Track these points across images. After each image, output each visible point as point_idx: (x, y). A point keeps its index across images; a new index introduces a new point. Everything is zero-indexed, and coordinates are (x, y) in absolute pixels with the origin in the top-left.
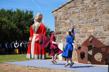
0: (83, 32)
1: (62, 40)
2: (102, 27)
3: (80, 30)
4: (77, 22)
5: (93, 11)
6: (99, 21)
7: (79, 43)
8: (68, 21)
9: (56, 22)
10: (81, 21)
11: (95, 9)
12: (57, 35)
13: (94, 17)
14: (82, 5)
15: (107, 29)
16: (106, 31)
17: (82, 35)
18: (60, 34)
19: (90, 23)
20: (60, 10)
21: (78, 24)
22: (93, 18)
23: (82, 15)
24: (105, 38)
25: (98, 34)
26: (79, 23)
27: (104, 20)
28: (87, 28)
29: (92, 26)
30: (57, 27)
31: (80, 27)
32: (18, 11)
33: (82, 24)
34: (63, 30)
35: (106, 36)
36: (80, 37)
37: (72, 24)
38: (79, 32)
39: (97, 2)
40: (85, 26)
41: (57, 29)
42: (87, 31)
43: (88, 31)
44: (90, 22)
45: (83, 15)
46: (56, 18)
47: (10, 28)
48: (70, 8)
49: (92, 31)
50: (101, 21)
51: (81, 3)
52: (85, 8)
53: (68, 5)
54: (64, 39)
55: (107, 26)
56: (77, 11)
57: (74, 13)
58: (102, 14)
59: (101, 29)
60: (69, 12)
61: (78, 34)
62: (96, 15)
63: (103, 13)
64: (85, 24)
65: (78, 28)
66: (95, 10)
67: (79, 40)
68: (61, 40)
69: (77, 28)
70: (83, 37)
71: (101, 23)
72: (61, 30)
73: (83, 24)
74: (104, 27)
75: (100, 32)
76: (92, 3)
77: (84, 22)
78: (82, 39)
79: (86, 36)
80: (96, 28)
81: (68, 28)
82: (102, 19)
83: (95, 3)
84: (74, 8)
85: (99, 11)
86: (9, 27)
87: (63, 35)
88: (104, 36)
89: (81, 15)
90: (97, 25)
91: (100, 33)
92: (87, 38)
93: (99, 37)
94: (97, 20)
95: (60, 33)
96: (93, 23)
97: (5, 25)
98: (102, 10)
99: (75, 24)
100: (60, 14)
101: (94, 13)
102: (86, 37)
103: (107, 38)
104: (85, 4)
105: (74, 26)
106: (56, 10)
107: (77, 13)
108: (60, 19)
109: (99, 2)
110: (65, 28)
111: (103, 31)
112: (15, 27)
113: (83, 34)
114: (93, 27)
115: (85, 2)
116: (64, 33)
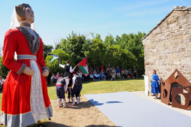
0: (169, 64)
2: (189, 58)
4: (163, 52)
5: (179, 37)
6: (186, 50)
7: (165, 77)
8: (155, 50)
10: (167, 51)
12: (146, 66)
13: (180, 46)
14: (167, 30)
17: (168, 68)
18: (148, 65)
20: (148, 37)
21: (164, 54)
22: (178, 47)
25: (184, 67)
26: (165, 52)
28: (173, 60)
29: (178, 57)
31: (166, 57)
34: (151, 61)
36: (166, 70)
37: (159, 54)
38: (165, 63)
39: (183, 26)
40: (171, 57)
43: (174, 63)
44: (175, 52)
45: (168, 43)
47: (120, 54)
48: (156, 35)
49: (178, 63)
52: (171, 34)
53: (154, 32)
56: (163, 38)
57: (160, 40)
58: (189, 41)
59: (188, 61)
60: (156, 40)
61: (165, 67)
62: (182, 42)
64: (171, 54)
65: (164, 59)
66: (181, 37)
67: (165, 74)
70: (168, 70)
71: (188, 54)
73: (169, 54)
75: (186, 65)
76: (178, 27)
77: (170, 52)
78: (168, 72)
80: (182, 60)
81: (155, 58)
82: (189, 48)
83: (181, 27)
84: (160, 35)
85: (185, 38)
87: (152, 66)
89: (166, 43)
90: (183, 56)
91: (187, 67)
92: (173, 71)
93: (186, 72)
94: (183, 49)
96: (179, 53)
97: (116, 53)
98: (188, 35)
99: (161, 54)
100: (148, 42)
101: (180, 40)
104: (170, 29)
105: (161, 56)
107: (162, 40)
108: (148, 48)
109: (185, 25)
110: (153, 58)
111: (190, 64)
112: (127, 53)
114: (179, 59)
115: (171, 26)
116: (152, 64)
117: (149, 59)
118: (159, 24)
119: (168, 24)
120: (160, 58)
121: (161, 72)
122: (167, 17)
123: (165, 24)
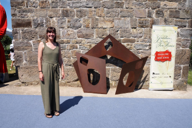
0: (87, 27)
1: (34, 42)
2: (129, 19)
3: (81, 22)
4: (73, 3)
6: (124, 6)
7: (77, 48)
10: (84, 3)
12: (18, 29)
15: (138, 24)
16: (135, 28)
17: (84, 32)
18: (26, 26)
19: (105, 9)
21: (76, 7)
24: (133, 41)
25: (119, 32)
26: (78, 5)
27: (133, 7)
28: (97, 19)
29: (109, 15)
30: (18, 9)
31: (81, 14)
33: (85, 9)
34: (35, 18)
35: (136, 38)
36: (79, 37)
37: (61, 6)
38: (78, 24)
40: (94, 15)
41: (16, 12)
42: (97, 25)
43: (100, 26)
44: (104, 6)
49: (108, 25)
50: (127, 7)
54: (39, 39)
55: (138, 19)
59: (126, 23)
61: (76, 31)
64: (93, 9)
65: (76, 17)
67: (77, 43)
68: (31, 42)
69: (73, 16)
70: (87, 36)
71: (128, 12)
72: (30, 16)
73: (88, 9)
74: (132, 21)
75: (123, 29)
77: (90, 5)
78: (85, 41)
79: (93, 36)
80: (116, 21)
81: (49, 13)
82: (131, 4)
87: (37, 30)
88: (131, 38)
90: (118, 15)
91: (125, 31)
92: (96, 40)
93: (122, 38)
95: (28, 24)
96: (110, 10)
99: (68, 7)
102: (95, 37)
103: (136, 43)
105: (67, 11)
110: (43, 12)
111: (130, 28)
113: (88, 32)
114: (111, 19)
116: (39, 25)
117: (29, 14)
120: (66, 14)
121: (65, 40)
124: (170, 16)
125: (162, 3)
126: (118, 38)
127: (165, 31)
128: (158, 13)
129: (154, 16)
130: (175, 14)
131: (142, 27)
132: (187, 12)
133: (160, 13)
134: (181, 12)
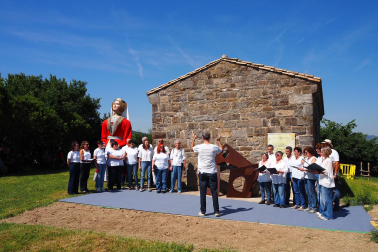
2: (245, 129)
4: (198, 118)
5: (229, 99)
6: (241, 118)
8: (180, 114)
9: (154, 115)
10: (206, 116)
11: (234, 96)
13: (231, 111)
14: (208, 86)
15: (254, 133)
16: (252, 137)
19: (224, 121)
20: (164, 92)
21: (199, 121)
22: (228, 112)
23: (207, 105)
24: (250, 149)
25: (236, 141)
26: (201, 119)
27: (248, 118)
28: (217, 130)
29: (227, 126)
31: (204, 126)
32: (54, 79)
33: (207, 122)
34: (169, 131)
35: (252, 147)
37: (188, 120)
39: (236, 84)
40: (214, 127)
41: (156, 127)
44: (222, 119)
45: (210, 106)
46: (155, 106)
47: (45, 118)
48: (184, 90)
49: (226, 135)
51: (207, 83)
52: (215, 93)
53: (180, 84)
55: (253, 128)
56: (198, 97)
57: (191, 99)
58: (245, 105)
59: (243, 133)
60: (182, 98)
61: (200, 141)
62: (235, 106)
63: (248, 104)
64: (213, 122)
65: (199, 130)
66: (232, 99)
69: (197, 128)
71: (244, 122)
72: (165, 130)
73: (209, 122)
74: (248, 130)
75: (240, 138)
76: (228, 85)
77: (211, 119)
80: (234, 131)
81: (179, 127)
82: (246, 115)
83: (233, 86)
84: (193, 91)
85: (239, 101)
86: (43, 115)
87: (170, 140)
88: (248, 146)
89: (205, 105)
90: (235, 126)
91: (242, 140)
93: (239, 147)
94: (236, 117)
95: (164, 136)
96: (228, 122)
98: (245, 99)
99: (194, 122)
100: (164, 99)
101: (231, 103)
103: (253, 151)
104: (214, 86)
105: (192, 124)
106: (157, 92)
107: (197, 99)
108: (164, 110)
109: (241, 84)
110: (175, 126)
111: (247, 137)
114: (229, 129)
115: (215, 81)
116: (172, 136)
117: (165, 128)
118: (193, 75)
119: (210, 77)
120: (192, 127)
122: (209, 67)
123: (204, 76)
124: (287, 123)
125: (277, 113)
126: (235, 146)
127: (281, 138)
128: (273, 122)
129: (269, 124)
130: (291, 122)
131: (258, 135)
132: (305, 119)
133: (275, 122)
134: (298, 119)
